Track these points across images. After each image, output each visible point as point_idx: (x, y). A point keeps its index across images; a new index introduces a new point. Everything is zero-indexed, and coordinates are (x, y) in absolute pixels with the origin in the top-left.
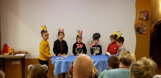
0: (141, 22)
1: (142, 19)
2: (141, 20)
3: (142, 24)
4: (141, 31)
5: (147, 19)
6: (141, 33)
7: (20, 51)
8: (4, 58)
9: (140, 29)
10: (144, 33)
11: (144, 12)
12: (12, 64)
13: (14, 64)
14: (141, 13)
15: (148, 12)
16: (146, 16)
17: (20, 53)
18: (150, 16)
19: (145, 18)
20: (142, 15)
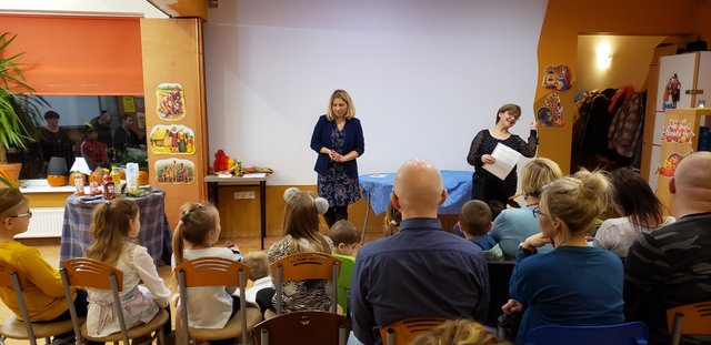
0: (551, 95)
1: (553, 87)
2: (549, 91)
3: (552, 101)
4: (550, 118)
5: (567, 86)
6: (549, 124)
7: (253, 168)
8: (216, 183)
9: (549, 114)
10: (558, 122)
11: (559, 69)
14: (551, 73)
15: (568, 71)
16: (563, 80)
17: (254, 171)
18: (573, 80)
19: (560, 85)
20: (554, 76)
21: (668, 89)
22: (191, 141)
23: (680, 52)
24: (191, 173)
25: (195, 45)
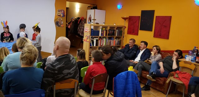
0: (59, 18)
2: (59, 17)
3: (60, 20)
4: (59, 25)
5: (64, 16)
6: (59, 26)
9: (59, 23)
10: (62, 26)
11: (61, 10)
15: (64, 11)
19: (62, 15)
20: (60, 12)
21: (89, 18)
23: (91, 9)
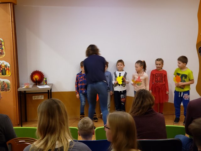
12: (33, 99)
13: (36, 99)
22: (8, 69)
24: (8, 87)
25: (9, 17)
